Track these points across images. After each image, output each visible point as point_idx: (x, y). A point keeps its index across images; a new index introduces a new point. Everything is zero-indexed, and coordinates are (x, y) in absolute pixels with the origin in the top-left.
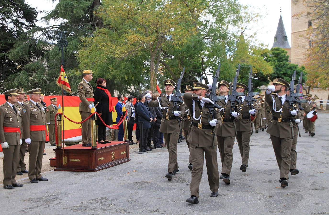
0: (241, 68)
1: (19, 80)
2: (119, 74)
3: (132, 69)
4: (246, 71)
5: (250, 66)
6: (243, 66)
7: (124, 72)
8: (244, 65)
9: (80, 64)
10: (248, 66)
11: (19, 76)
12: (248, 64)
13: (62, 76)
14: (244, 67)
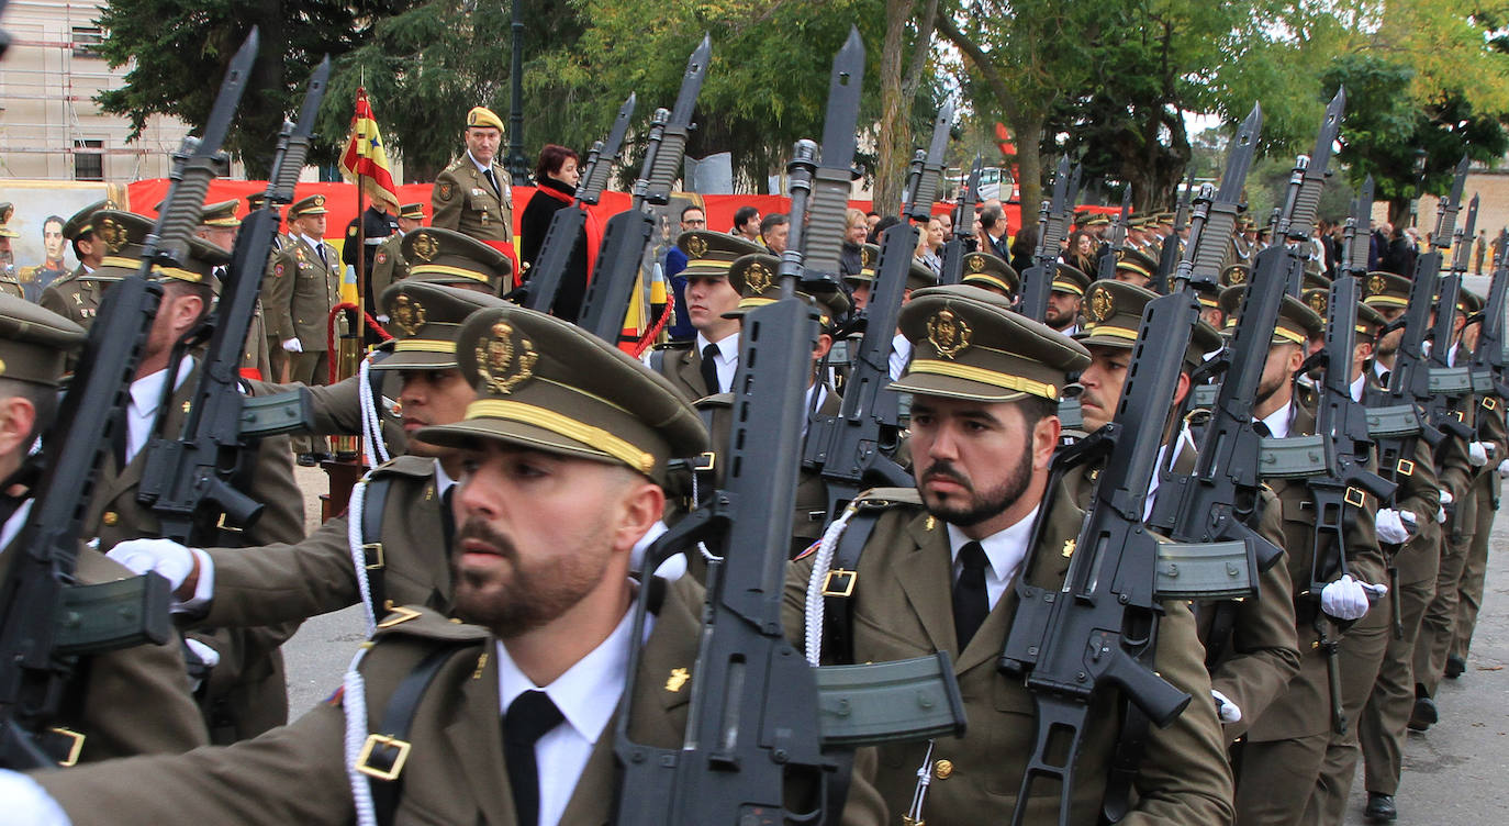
0: (1363, 77)
1: (345, 87)
2: (747, 91)
3: (806, 68)
4: (1385, 97)
5: (1403, 73)
6: (1370, 67)
7: (769, 84)
8: (1379, 65)
9: (590, 31)
10: (1395, 68)
11: (348, 71)
12: (1398, 62)
13: (361, 136)
14: (1375, 75)
